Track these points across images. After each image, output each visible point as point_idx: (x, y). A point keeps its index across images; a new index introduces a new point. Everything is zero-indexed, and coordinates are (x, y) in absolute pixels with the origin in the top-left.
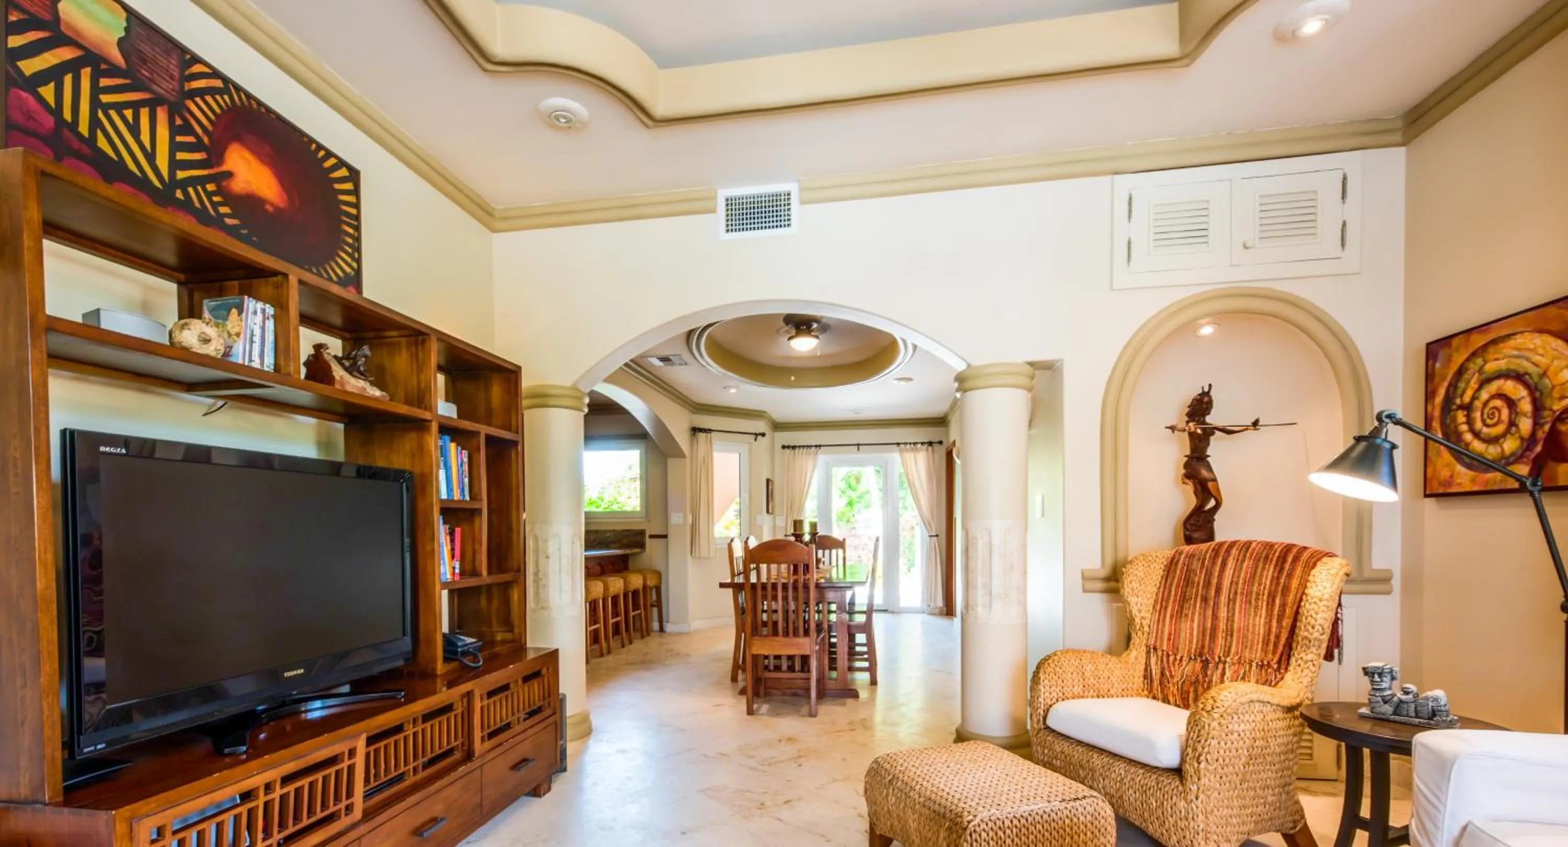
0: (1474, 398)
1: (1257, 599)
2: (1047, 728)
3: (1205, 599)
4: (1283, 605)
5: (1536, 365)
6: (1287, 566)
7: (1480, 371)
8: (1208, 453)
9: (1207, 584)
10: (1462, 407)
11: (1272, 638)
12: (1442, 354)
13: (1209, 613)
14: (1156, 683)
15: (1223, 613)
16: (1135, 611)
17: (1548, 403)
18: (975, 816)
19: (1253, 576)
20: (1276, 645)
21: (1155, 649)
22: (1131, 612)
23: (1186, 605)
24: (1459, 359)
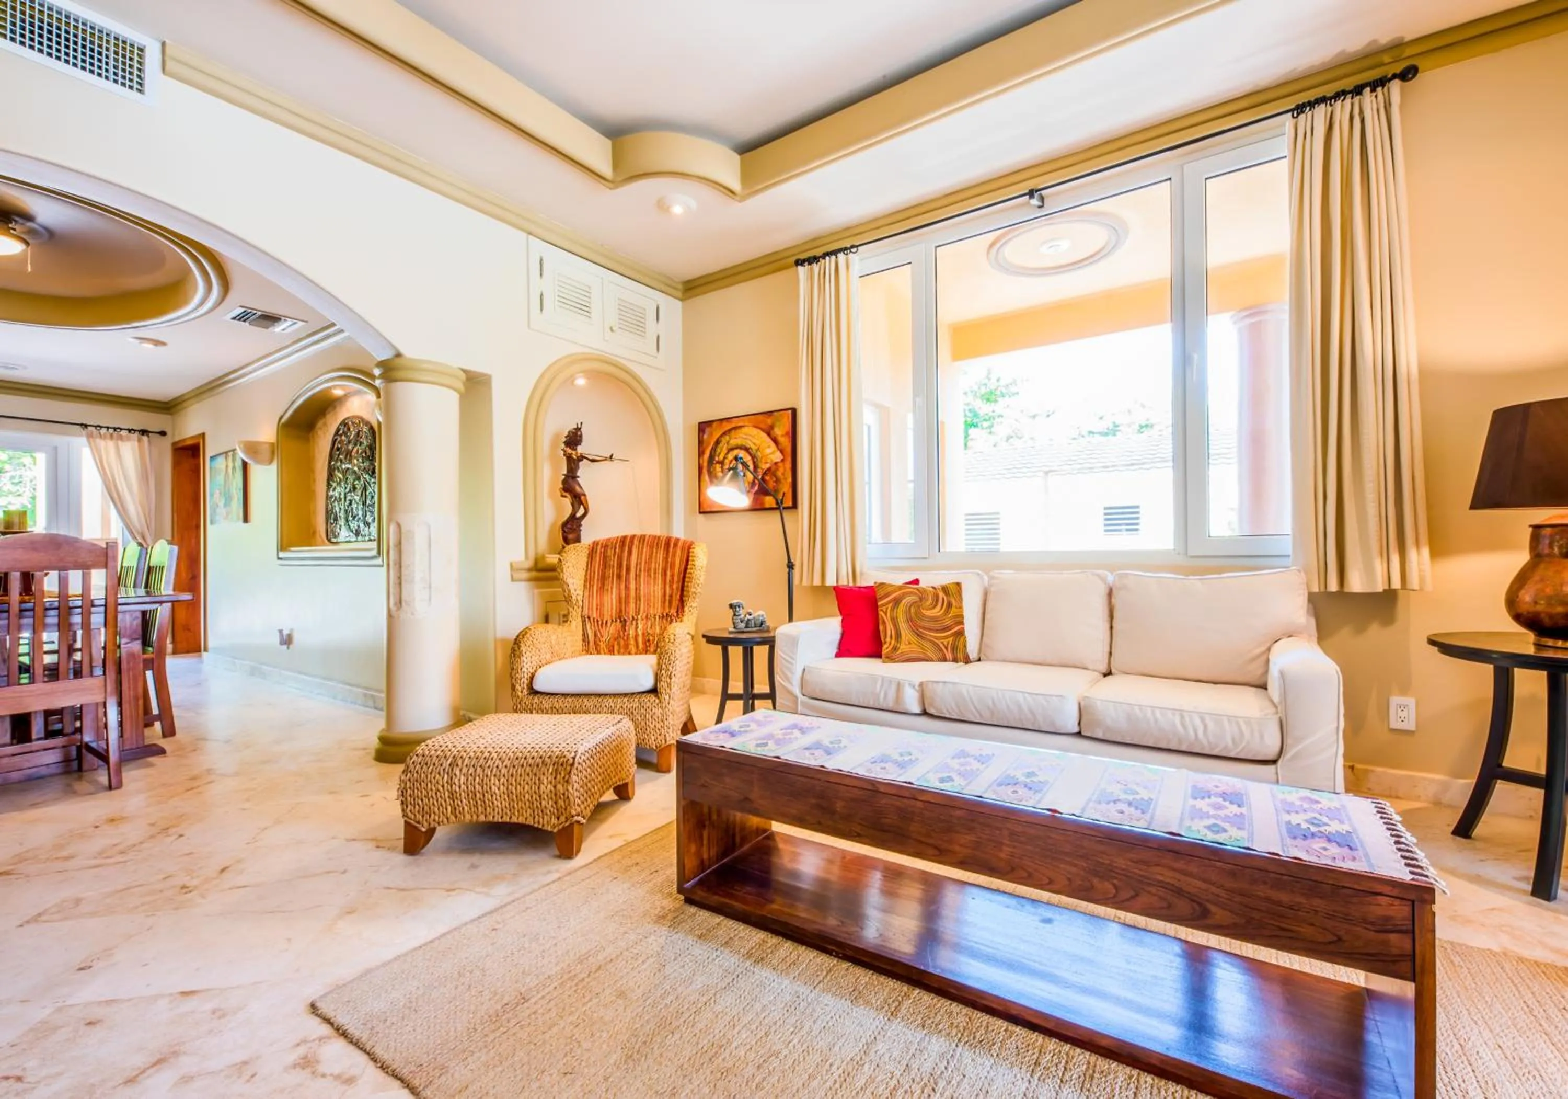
0: (725, 458)
1: (655, 573)
2: (536, 693)
3: (619, 577)
4: (672, 576)
5: (754, 444)
6: (671, 550)
7: (728, 443)
8: (578, 474)
9: (620, 566)
10: (718, 462)
11: (667, 598)
12: (708, 430)
13: (623, 586)
14: (592, 643)
15: (632, 586)
16: (572, 591)
17: (760, 465)
18: (576, 752)
19: (651, 557)
20: (670, 602)
21: (589, 618)
22: (569, 591)
23: (606, 583)
24: (716, 435)
